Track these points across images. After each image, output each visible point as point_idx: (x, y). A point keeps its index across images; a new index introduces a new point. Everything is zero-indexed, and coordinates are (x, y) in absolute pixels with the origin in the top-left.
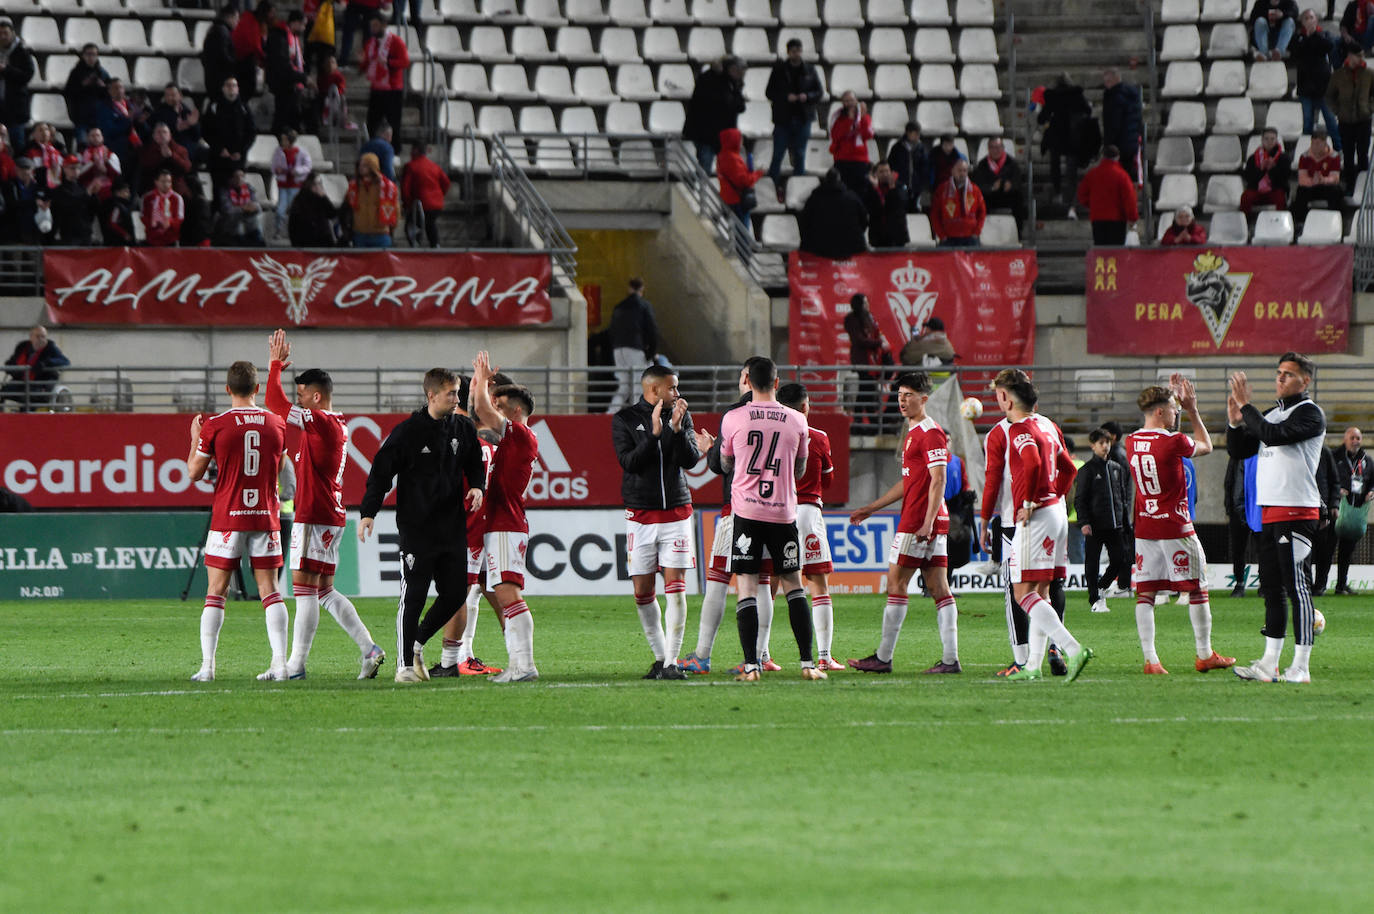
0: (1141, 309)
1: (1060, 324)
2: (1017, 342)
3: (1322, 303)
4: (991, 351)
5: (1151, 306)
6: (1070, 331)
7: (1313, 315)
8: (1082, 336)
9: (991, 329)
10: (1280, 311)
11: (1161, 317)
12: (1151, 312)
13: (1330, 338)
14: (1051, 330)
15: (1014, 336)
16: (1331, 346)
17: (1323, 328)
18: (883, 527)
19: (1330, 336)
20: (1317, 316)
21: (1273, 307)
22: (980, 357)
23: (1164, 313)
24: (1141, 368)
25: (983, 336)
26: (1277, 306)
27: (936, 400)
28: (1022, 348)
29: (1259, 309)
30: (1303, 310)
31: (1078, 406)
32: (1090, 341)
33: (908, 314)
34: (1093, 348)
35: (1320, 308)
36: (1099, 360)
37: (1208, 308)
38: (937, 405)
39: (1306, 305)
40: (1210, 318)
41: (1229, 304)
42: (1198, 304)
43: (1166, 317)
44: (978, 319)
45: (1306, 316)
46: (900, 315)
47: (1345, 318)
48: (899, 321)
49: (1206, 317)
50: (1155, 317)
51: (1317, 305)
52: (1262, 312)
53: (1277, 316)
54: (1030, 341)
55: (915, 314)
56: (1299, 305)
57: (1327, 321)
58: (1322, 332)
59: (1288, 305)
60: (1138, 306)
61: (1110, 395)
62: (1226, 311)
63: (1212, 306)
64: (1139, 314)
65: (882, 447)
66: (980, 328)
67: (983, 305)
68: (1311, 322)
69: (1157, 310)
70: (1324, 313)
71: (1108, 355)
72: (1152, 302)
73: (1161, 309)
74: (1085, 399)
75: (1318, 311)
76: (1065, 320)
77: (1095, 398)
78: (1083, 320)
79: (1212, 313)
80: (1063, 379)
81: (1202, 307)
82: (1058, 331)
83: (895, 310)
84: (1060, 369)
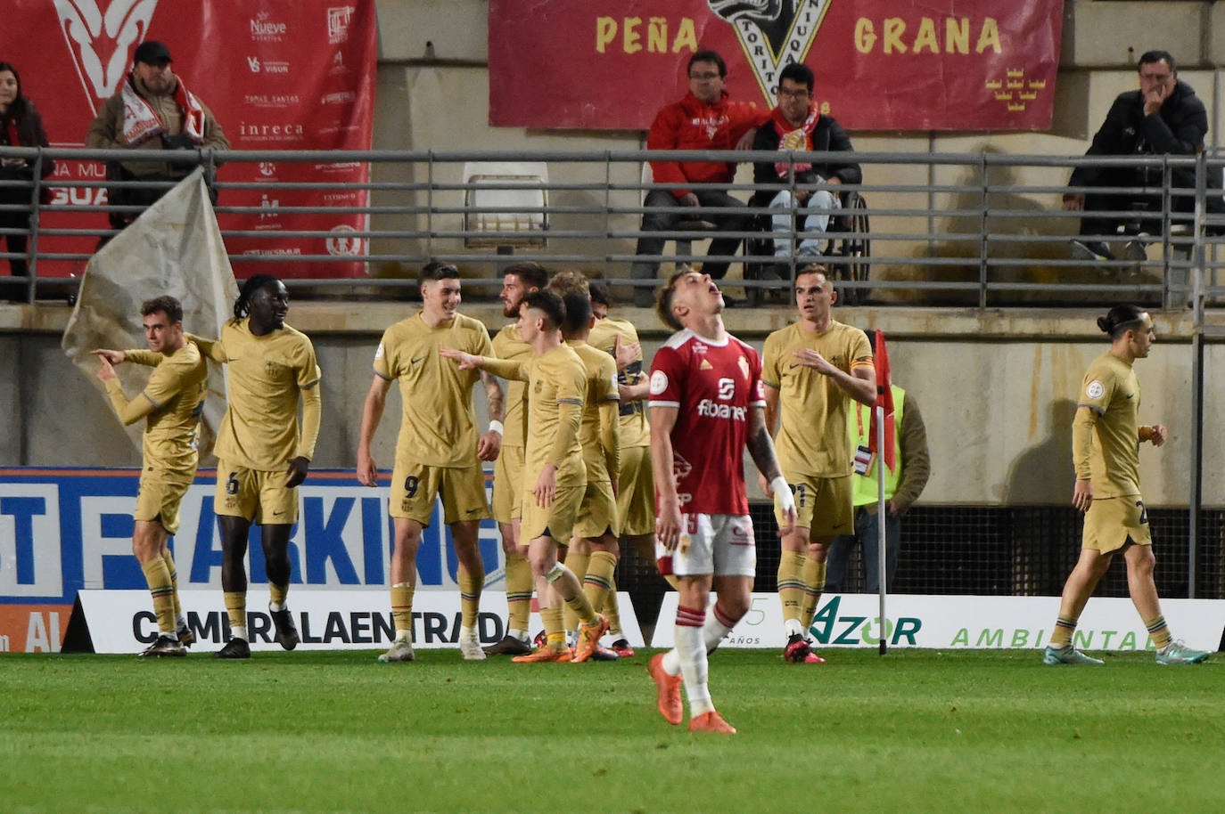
0: (607, 28)
1: (431, 61)
2: (336, 98)
3: (1000, 20)
4: (276, 116)
5: (630, 23)
6: (455, 75)
7: (980, 49)
8: (478, 85)
9: (279, 68)
10: (909, 38)
11: (651, 48)
12: (630, 36)
13: (1016, 100)
14: (410, 72)
15: (328, 85)
16: (1015, 114)
17: (1001, 77)
18: (37, 505)
19: (1015, 92)
20: (989, 49)
21: (894, 29)
22: (254, 129)
23: (657, 40)
24: (610, 158)
25: (263, 84)
26: (902, 27)
27: (156, 224)
28: (347, 111)
29: (865, 32)
30: (958, 36)
31: (468, 242)
32: (495, 99)
33: (96, 33)
34: (501, 115)
35: (995, 32)
36: (514, 139)
37: (754, 28)
38: (159, 236)
39: (965, 23)
40: (758, 51)
41: (800, 21)
42: (730, 19)
43: (663, 48)
44: (253, 47)
45: (964, 49)
46: (78, 33)
47: (1049, 54)
48: (76, 47)
49: (749, 48)
50: (638, 47)
51: (989, 24)
52: (871, 39)
53: (902, 48)
54: (365, 96)
55: (111, 34)
56: (951, 24)
57: (1015, 61)
58: (998, 86)
59: (927, 25)
60: (602, 22)
61: (540, 217)
62: (793, 35)
63: (762, 25)
64: (602, 42)
65: (35, 326)
66: (254, 65)
67: (263, 15)
68: (976, 61)
69: (642, 30)
70: (1003, 44)
71: (531, 132)
72: (632, 16)
73: (652, 29)
74: (487, 225)
75: (993, 39)
76: (441, 52)
77: (507, 224)
78: (481, 52)
79: (762, 40)
80: (436, 181)
81: (740, 24)
82: (427, 74)
83: (68, 22)
84: (432, 159)
